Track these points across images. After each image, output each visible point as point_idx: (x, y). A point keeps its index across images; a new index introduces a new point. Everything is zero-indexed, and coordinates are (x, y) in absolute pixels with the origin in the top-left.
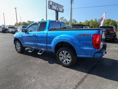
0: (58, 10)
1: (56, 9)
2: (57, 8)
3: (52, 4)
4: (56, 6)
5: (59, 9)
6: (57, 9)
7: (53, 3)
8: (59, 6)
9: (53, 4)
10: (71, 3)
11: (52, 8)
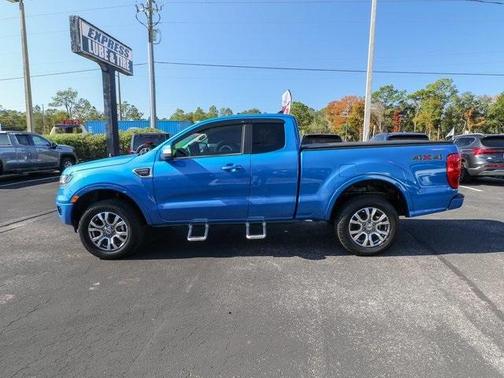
0: (114, 61)
1: (103, 55)
2: (109, 52)
3: (89, 35)
4: (106, 44)
5: (115, 58)
6: (109, 57)
7: (91, 30)
8: (116, 48)
9: (93, 36)
10: (151, 40)
11: (90, 50)
